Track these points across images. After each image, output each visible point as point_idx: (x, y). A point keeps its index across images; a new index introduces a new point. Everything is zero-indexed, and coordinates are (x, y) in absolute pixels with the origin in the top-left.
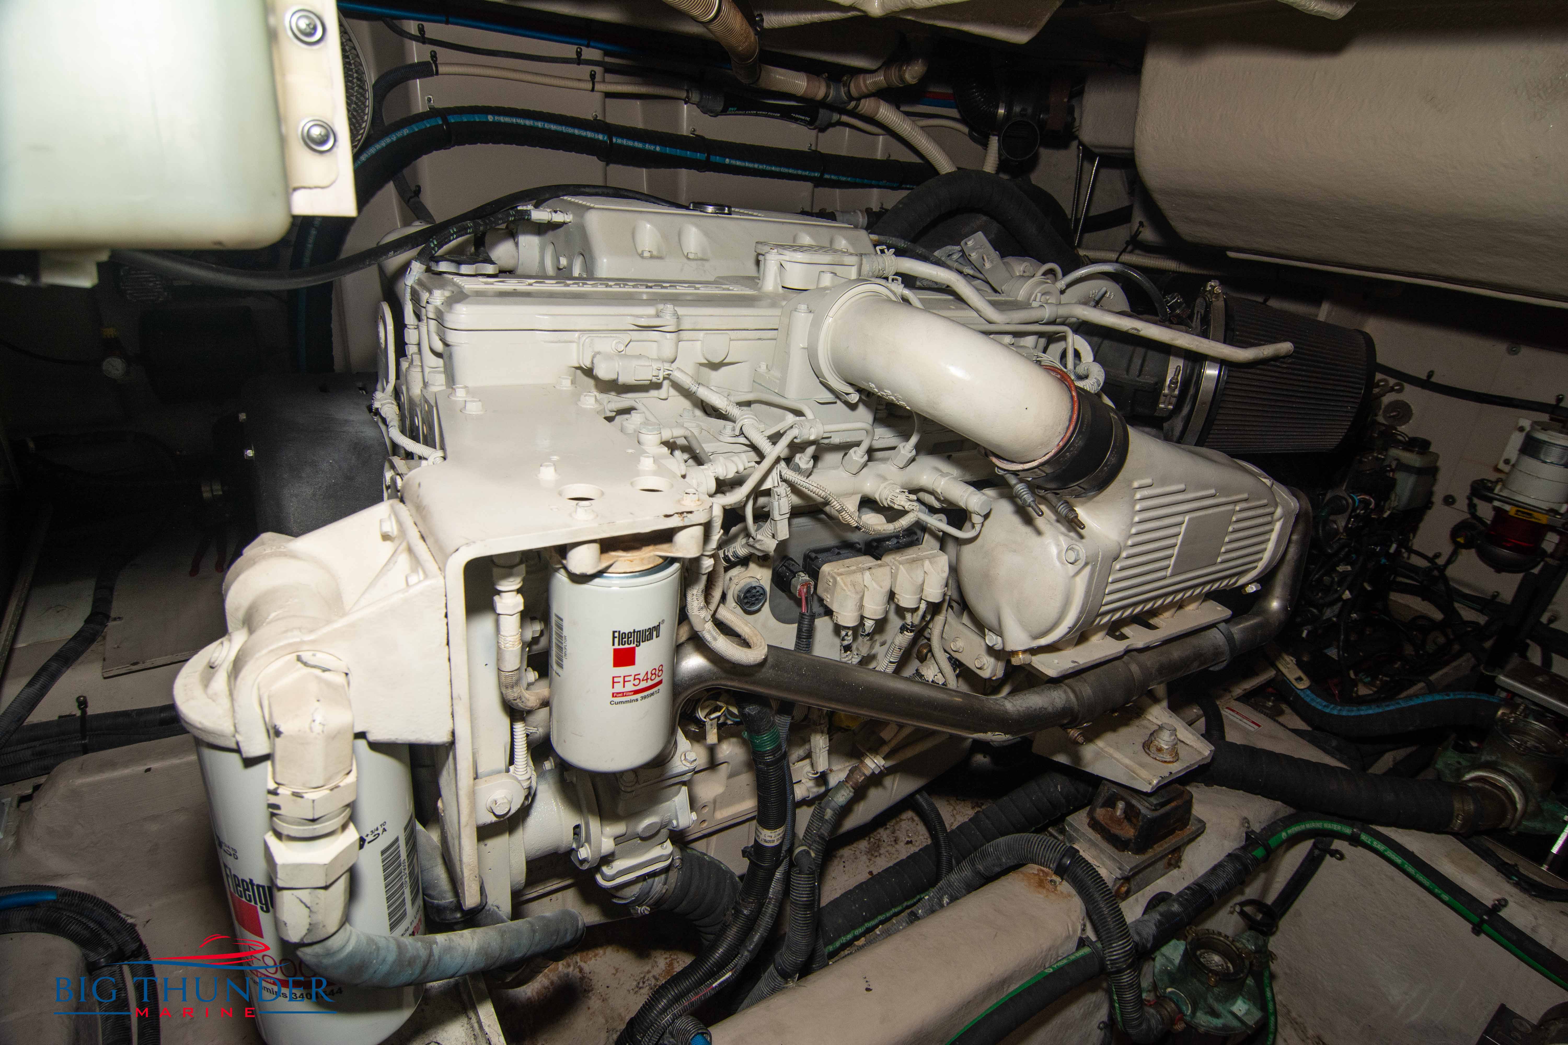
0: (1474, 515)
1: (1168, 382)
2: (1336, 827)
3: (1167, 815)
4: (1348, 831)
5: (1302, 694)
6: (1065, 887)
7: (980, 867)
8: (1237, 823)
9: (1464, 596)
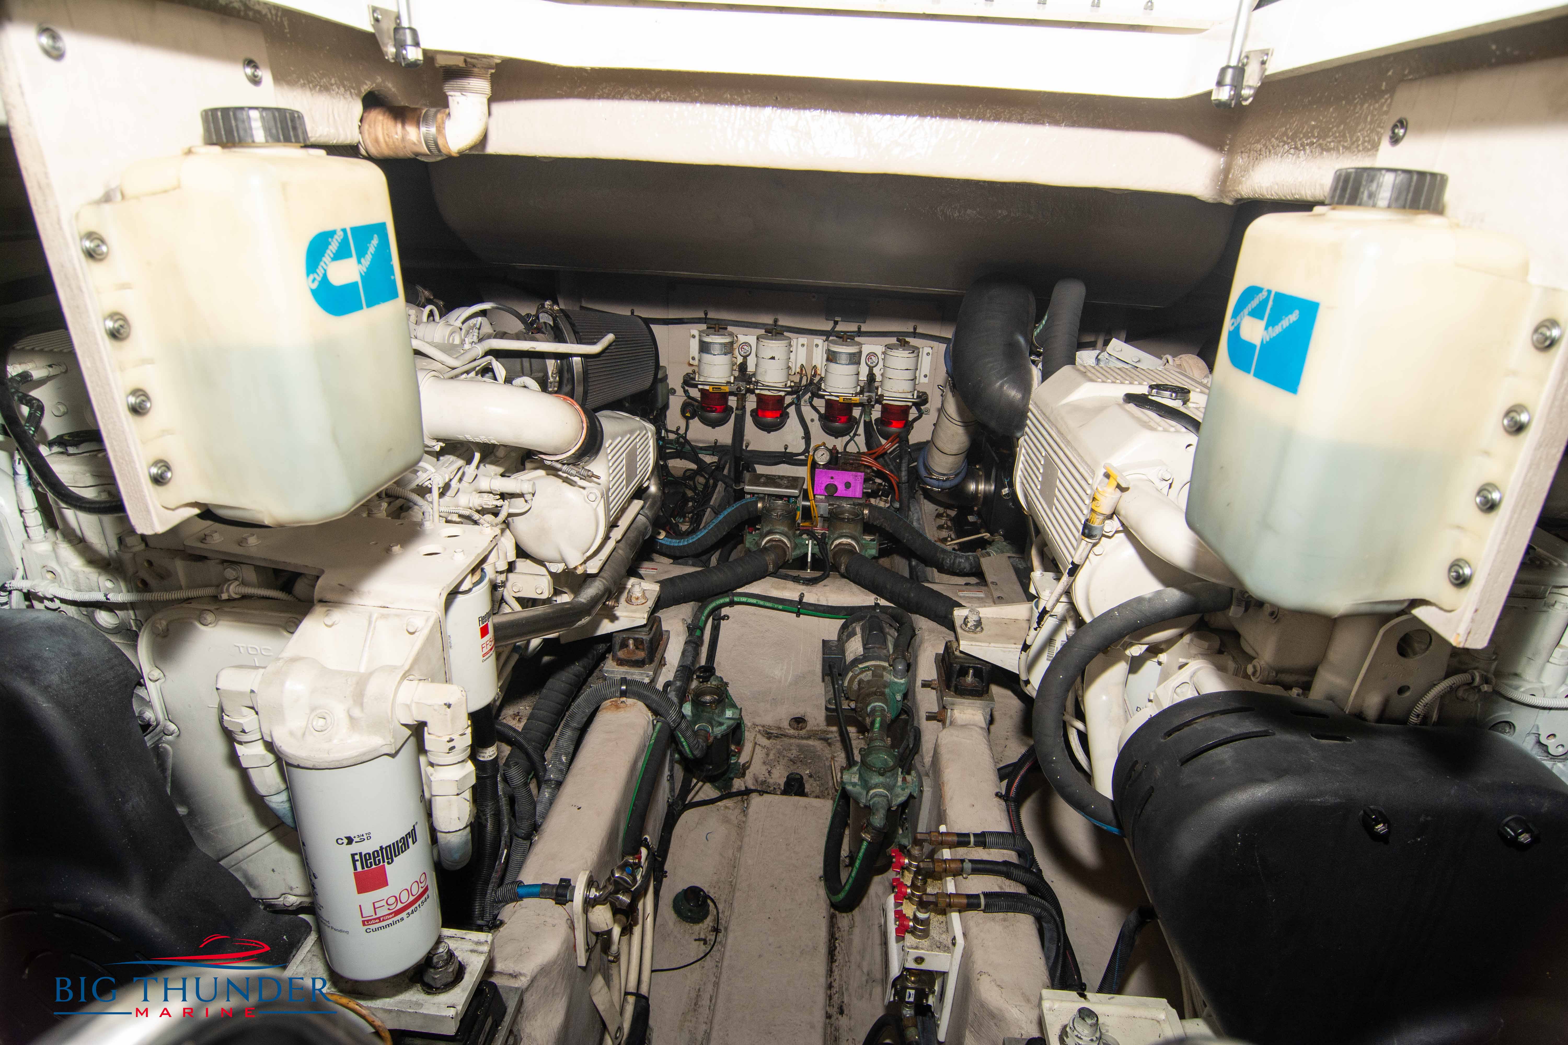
0: (689, 397)
1: (550, 374)
2: (721, 601)
3: (655, 633)
4: (727, 600)
5: (663, 542)
6: (630, 701)
7: (575, 725)
8: (681, 624)
9: (701, 448)
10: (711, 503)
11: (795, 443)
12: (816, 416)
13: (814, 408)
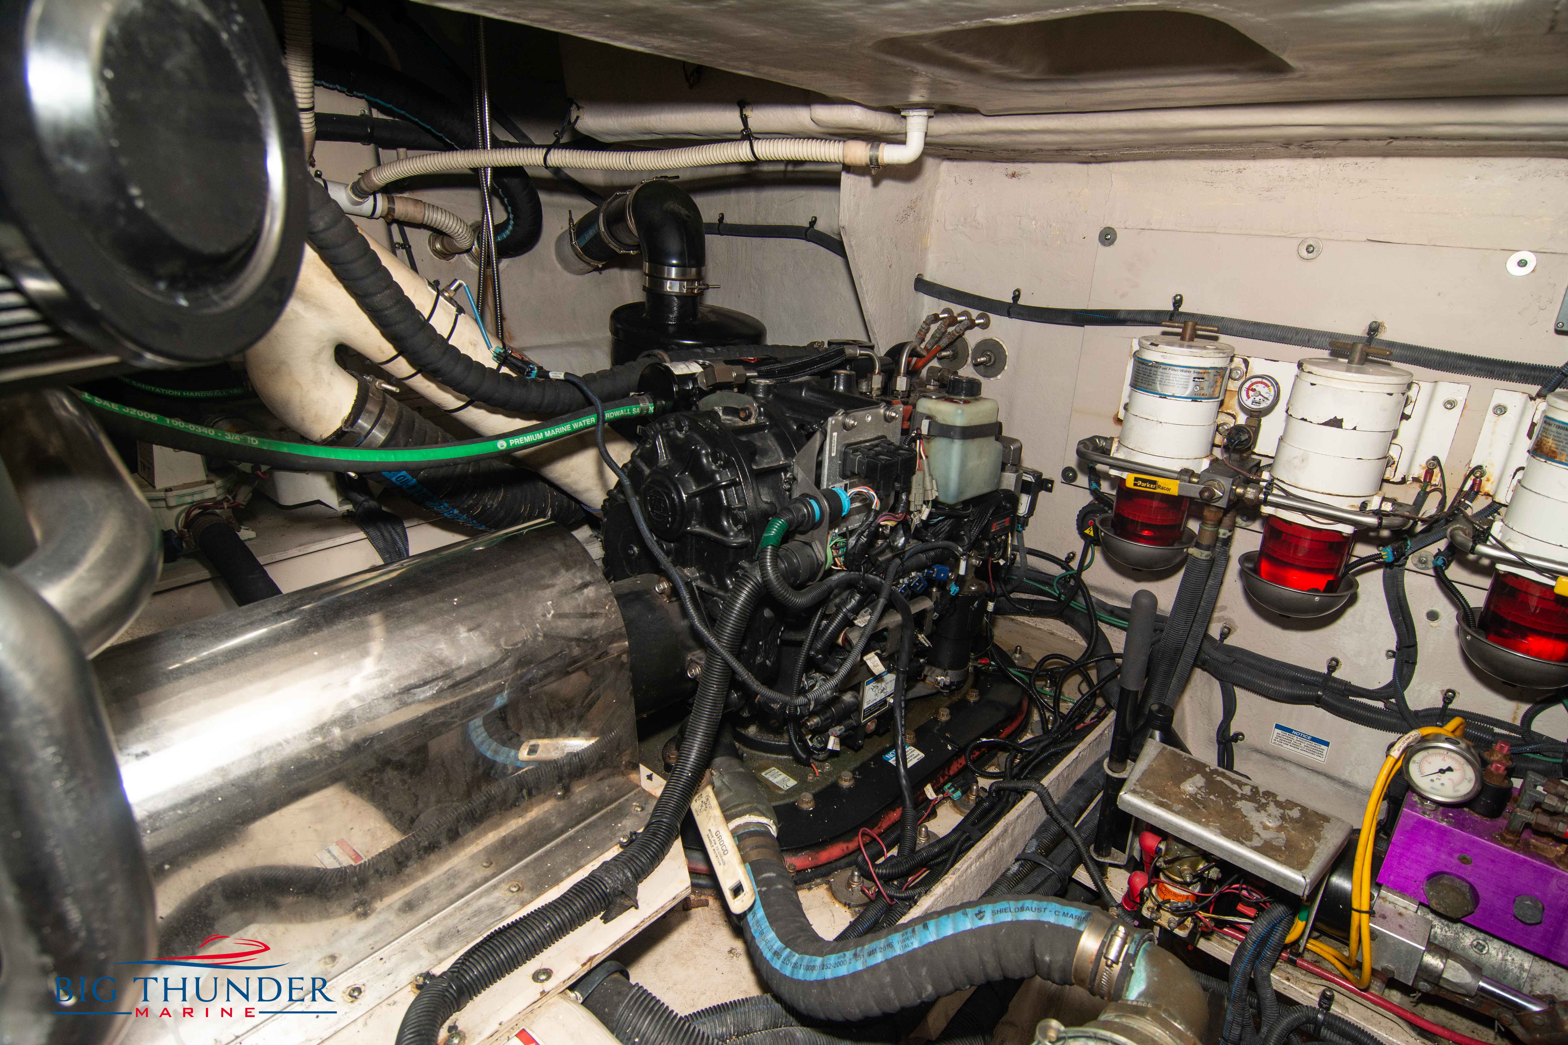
9: (1113, 611)
10: (1045, 782)
11: (1362, 661)
12: (1449, 614)
13: (1448, 588)
